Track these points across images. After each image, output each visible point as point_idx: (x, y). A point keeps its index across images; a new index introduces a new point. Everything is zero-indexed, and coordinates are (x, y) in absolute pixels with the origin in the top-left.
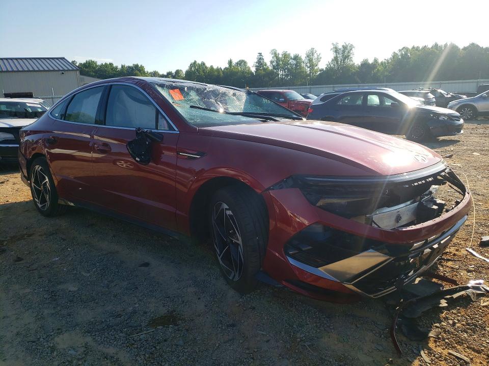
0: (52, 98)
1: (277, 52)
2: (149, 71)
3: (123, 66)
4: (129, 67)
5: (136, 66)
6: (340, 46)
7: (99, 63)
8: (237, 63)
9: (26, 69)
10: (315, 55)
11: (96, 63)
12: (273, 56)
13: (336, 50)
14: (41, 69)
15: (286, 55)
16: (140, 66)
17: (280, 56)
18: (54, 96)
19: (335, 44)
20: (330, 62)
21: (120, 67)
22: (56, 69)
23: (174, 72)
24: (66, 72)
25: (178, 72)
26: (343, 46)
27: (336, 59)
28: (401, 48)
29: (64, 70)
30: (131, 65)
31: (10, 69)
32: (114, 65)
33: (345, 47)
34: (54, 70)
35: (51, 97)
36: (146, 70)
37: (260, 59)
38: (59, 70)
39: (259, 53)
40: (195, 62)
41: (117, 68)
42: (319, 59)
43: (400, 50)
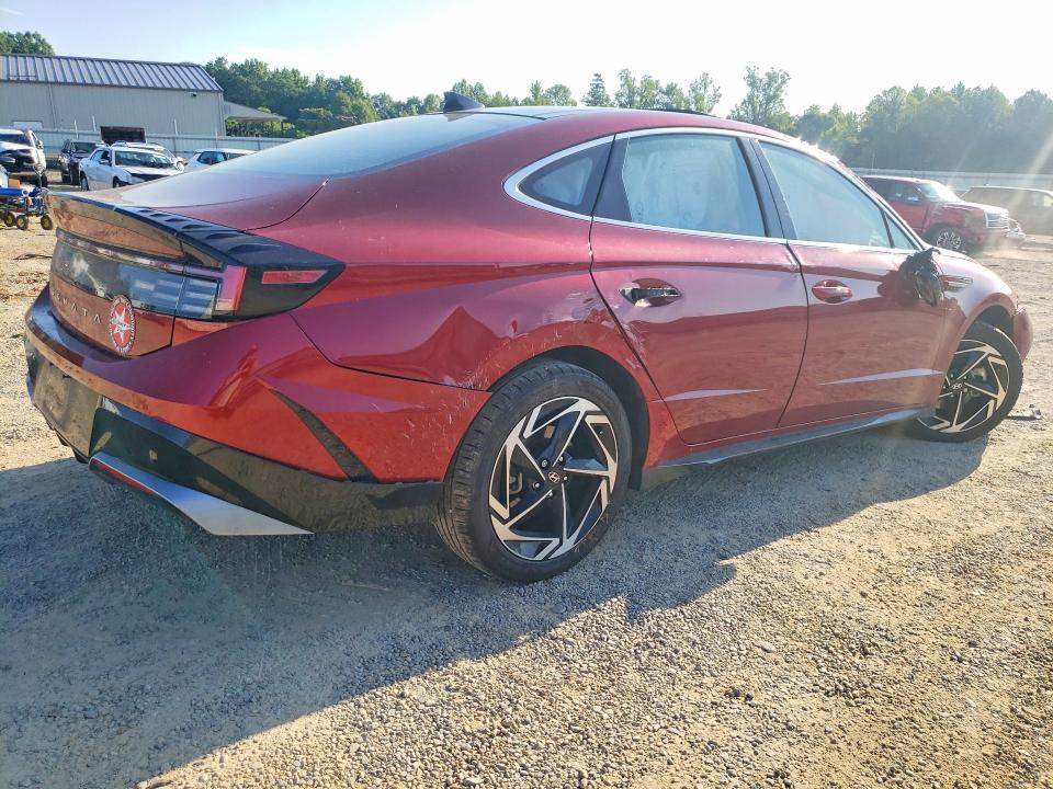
0: (174, 138)
1: (632, 76)
2: (372, 94)
3: (318, 79)
4: (332, 82)
5: (347, 81)
6: (761, 75)
7: (271, 68)
8: (550, 92)
9: (133, 84)
10: (710, 90)
11: (265, 67)
12: (622, 82)
13: (752, 81)
14: (159, 85)
15: (649, 84)
16: (354, 81)
17: (638, 84)
18: (177, 135)
19: (752, 68)
20: (739, 105)
21: (312, 79)
22: (184, 87)
23: (422, 98)
24: (201, 94)
25: (430, 100)
26: (768, 74)
27: (751, 99)
28: (887, 89)
29: (197, 90)
30: (336, 77)
31: (106, 82)
32: (302, 75)
33: (771, 77)
34: (181, 89)
35: (171, 136)
36: (365, 91)
37: (597, 86)
38: (189, 90)
39: (596, 75)
40: (464, 81)
41: (306, 81)
42: (716, 97)
43: (885, 92)
